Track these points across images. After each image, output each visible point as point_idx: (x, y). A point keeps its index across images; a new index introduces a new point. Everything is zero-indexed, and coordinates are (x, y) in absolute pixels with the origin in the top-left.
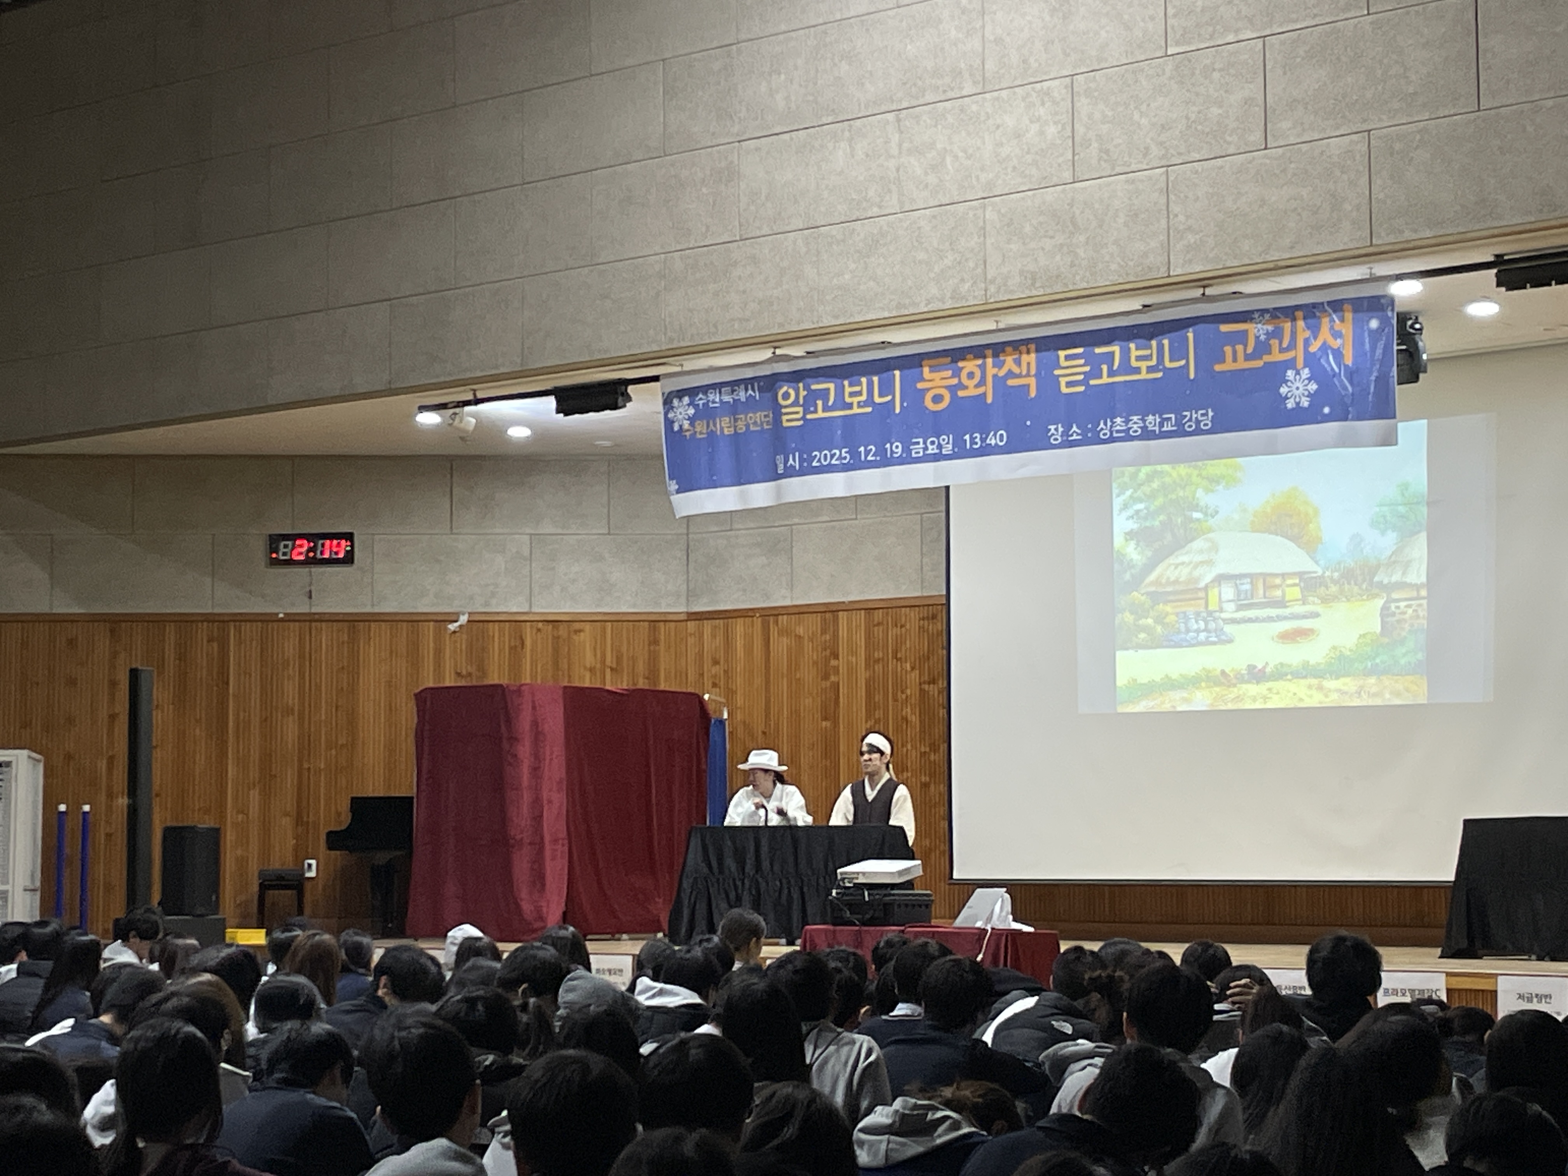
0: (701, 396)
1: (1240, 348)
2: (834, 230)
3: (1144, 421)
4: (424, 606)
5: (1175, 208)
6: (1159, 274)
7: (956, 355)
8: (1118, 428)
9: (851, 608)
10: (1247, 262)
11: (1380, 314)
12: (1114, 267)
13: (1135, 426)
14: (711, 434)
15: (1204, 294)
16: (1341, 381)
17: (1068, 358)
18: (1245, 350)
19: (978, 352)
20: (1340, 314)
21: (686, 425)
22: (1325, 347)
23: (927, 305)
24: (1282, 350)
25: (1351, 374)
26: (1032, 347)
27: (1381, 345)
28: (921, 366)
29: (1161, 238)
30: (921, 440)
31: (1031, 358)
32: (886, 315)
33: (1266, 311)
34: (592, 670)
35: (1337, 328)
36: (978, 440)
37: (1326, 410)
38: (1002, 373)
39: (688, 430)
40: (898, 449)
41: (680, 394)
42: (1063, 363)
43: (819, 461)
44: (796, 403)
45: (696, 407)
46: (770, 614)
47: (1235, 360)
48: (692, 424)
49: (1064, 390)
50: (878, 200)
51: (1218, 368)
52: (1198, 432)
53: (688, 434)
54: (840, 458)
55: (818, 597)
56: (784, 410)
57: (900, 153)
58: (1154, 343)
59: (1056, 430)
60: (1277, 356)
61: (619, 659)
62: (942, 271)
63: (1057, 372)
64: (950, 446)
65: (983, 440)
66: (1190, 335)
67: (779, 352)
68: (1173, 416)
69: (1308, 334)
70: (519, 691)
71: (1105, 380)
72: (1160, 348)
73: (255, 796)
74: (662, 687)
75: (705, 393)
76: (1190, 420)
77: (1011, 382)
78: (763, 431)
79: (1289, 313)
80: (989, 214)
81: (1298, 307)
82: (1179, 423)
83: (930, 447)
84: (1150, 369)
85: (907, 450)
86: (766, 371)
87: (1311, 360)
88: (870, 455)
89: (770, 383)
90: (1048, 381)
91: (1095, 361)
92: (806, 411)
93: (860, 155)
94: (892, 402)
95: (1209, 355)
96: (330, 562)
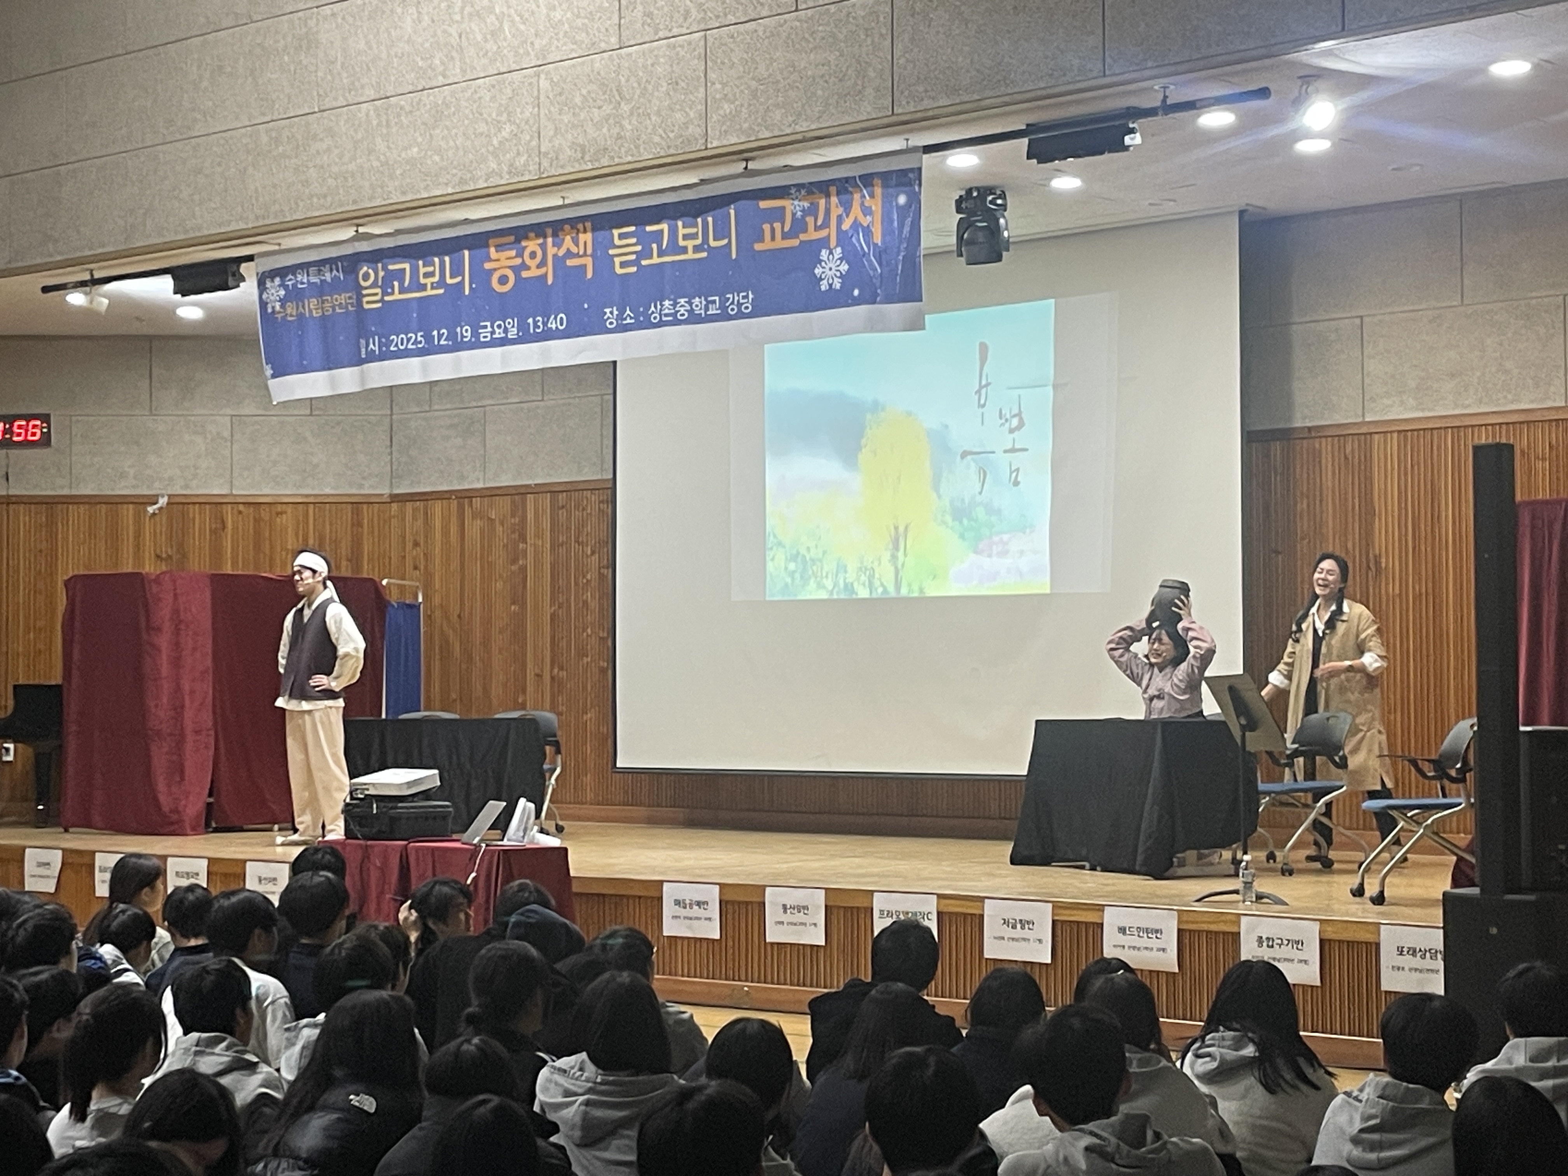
0: (290, 277)
1: (777, 226)
2: (403, 101)
3: (691, 304)
4: (123, 489)
5: (712, 75)
6: (696, 148)
7: (519, 234)
8: (667, 311)
9: (538, 490)
10: (777, 133)
11: (907, 189)
13: (682, 309)
14: (301, 316)
15: (746, 168)
16: (870, 261)
17: (622, 236)
18: (783, 227)
19: (539, 230)
20: (869, 189)
21: (277, 305)
22: (856, 225)
23: (486, 181)
24: (817, 228)
25: (880, 253)
26: (588, 225)
27: (909, 221)
28: (487, 246)
29: (699, 107)
30: (488, 324)
31: (586, 238)
32: (450, 191)
33: (799, 187)
35: (866, 204)
36: (540, 324)
37: (856, 292)
38: (561, 253)
39: (279, 312)
40: (466, 332)
41: (273, 274)
42: (617, 242)
43: (396, 345)
44: (374, 285)
45: (286, 288)
46: (465, 496)
47: (773, 238)
48: (283, 306)
49: (619, 271)
50: (441, 69)
51: (758, 247)
52: (740, 315)
53: (279, 316)
54: (416, 342)
55: (506, 481)
56: (365, 292)
57: (462, 18)
58: (699, 220)
59: (611, 313)
60: (813, 235)
62: (500, 143)
63: (611, 252)
64: (515, 330)
65: (545, 324)
66: (732, 212)
67: (361, 230)
68: (717, 298)
69: (841, 210)
71: (656, 260)
72: (705, 225)
75: (294, 274)
76: (733, 303)
77: (569, 263)
78: (347, 313)
79: (822, 188)
80: (544, 84)
81: (832, 182)
82: (723, 308)
83: (497, 331)
84: (697, 249)
85: (475, 334)
86: (348, 250)
87: (843, 239)
88: (443, 339)
89: (352, 263)
90: (603, 261)
91: (645, 240)
92: (385, 293)
93: (426, 19)
94: (462, 283)
95: (750, 234)
96: (27, 444)
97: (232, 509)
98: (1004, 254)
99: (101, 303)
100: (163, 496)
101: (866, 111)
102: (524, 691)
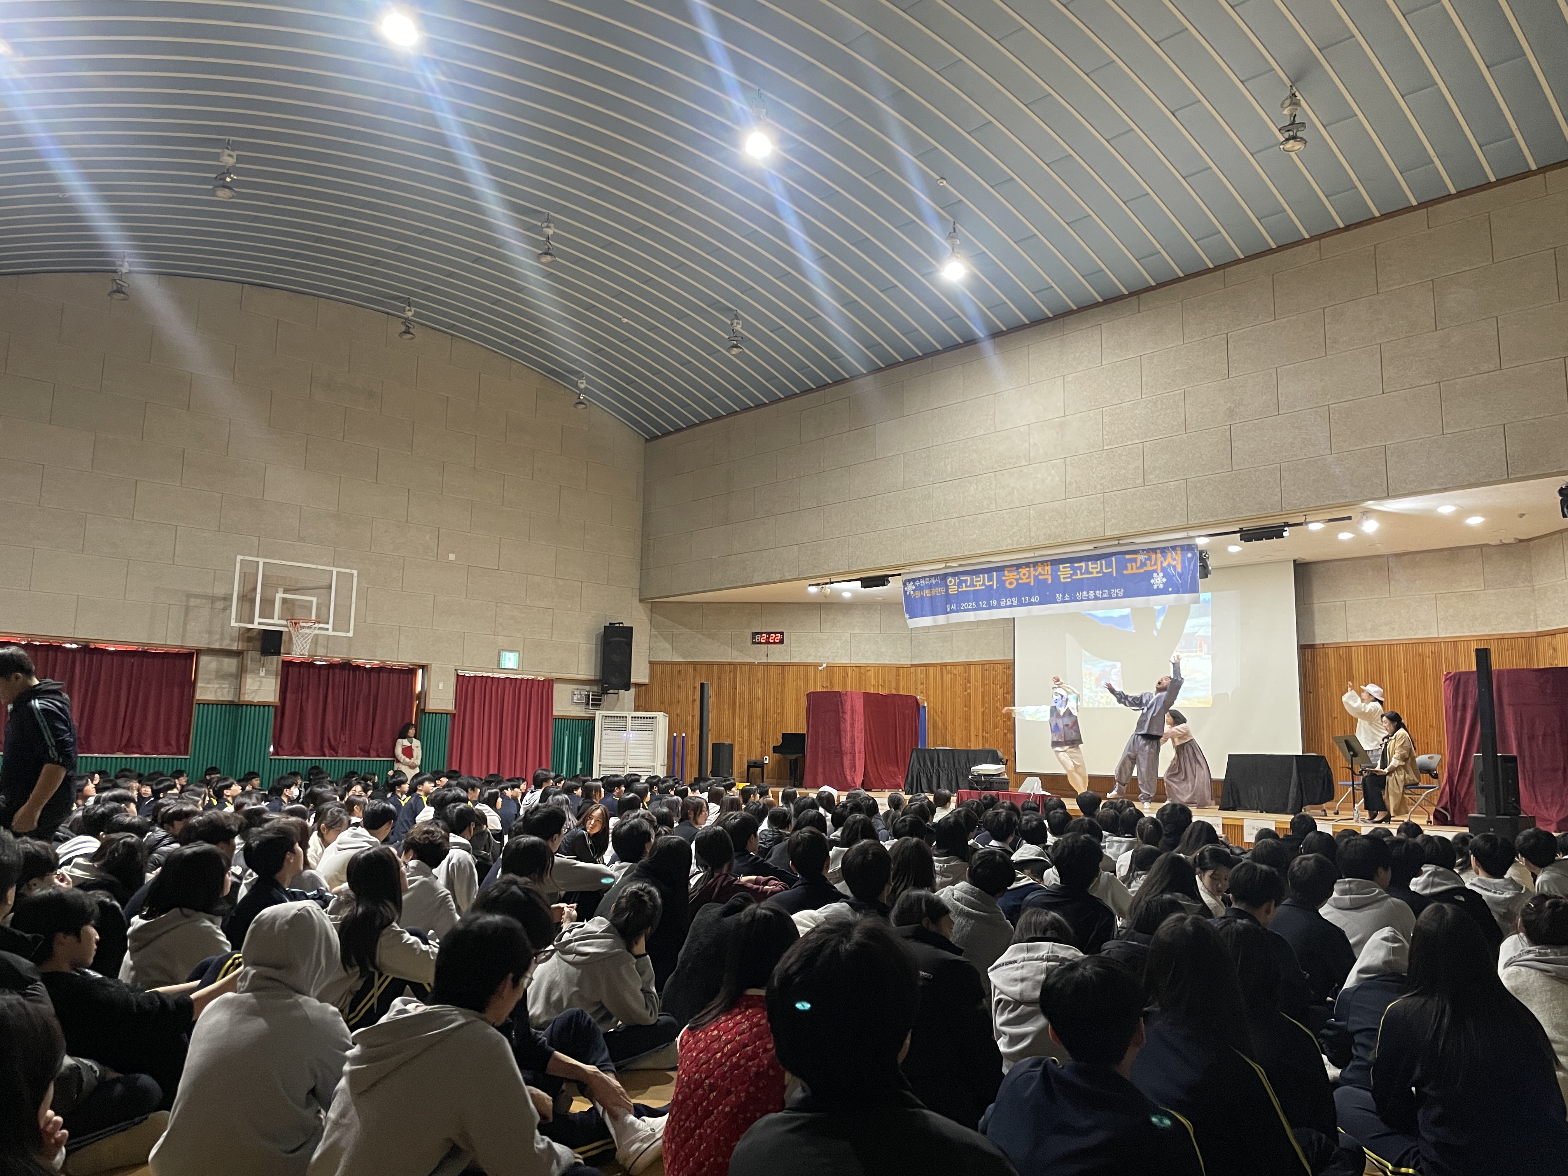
0: (917, 581)
1: (1134, 564)
2: (970, 518)
3: (1095, 593)
4: (810, 660)
5: (1107, 509)
6: (1100, 535)
7: (1018, 566)
8: (1084, 595)
9: (976, 664)
10: (1135, 530)
12: (1082, 532)
13: (1091, 595)
14: (922, 596)
15: (1120, 543)
16: (1176, 578)
17: (1063, 568)
18: (1136, 565)
19: (1027, 565)
20: (1175, 551)
21: (912, 593)
22: (1169, 565)
23: (1007, 547)
24: (1151, 566)
25: (1180, 575)
26: (1049, 563)
27: (1193, 563)
28: (1004, 571)
29: (1102, 521)
30: (1004, 599)
31: (1048, 568)
32: (989, 550)
33: (1144, 550)
34: (874, 686)
35: (1174, 557)
36: (1027, 600)
37: (1170, 589)
38: (1037, 574)
39: (912, 595)
40: (995, 603)
41: (909, 581)
42: (1062, 570)
43: (964, 607)
44: (954, 585)
45: (916, 585)
46: (943, 666)
47: (1132, 569)
48: (914, 592)
49: (1062, 580)
50: (987, 506)
51: (1125, 572)
52: (1117, 597)
54: (972, 606)
55: (962, 659)
56: (950, 587)
57: (996, 488)
58: (1099, 562)
59: (1059, 596)
60: (1149, 568)
61: (884, 682)
62: (1013, 533)
63: (1059, 573)
64: (1016, 602)
65: (1029, 600)
66: (1114, 559)
67: (948, 565)
68: (1107, 591)
69: (1162, 559)
70: (846, 694)
71: (1079, 576)
72: (1101, 564)
73: (746, 731)
74: (901, 693)
75: (919, 581)
76: (1114, 593)
77: (1041, 577)
78: (941, 595)
79: (1154, 550)
80: (1032, 512)
81: (1158, 549)
82: (1110, 594)
83: (1008, 602)
84: (1097, 573)
85: (999, 603)
86: (943, 572)
87: (1164, 570)
88: (983, 604)
89: (944, 577)
90: (1055, 577)
91: (1075, 570)
92: (959, 588)
93: (980, 489)
94: (992, 585)
95: (1121, 567)
96: (775, 643)
97: (851, 669)
98: (1207, 575)
99: (823, 591)
101: (1176, 523)
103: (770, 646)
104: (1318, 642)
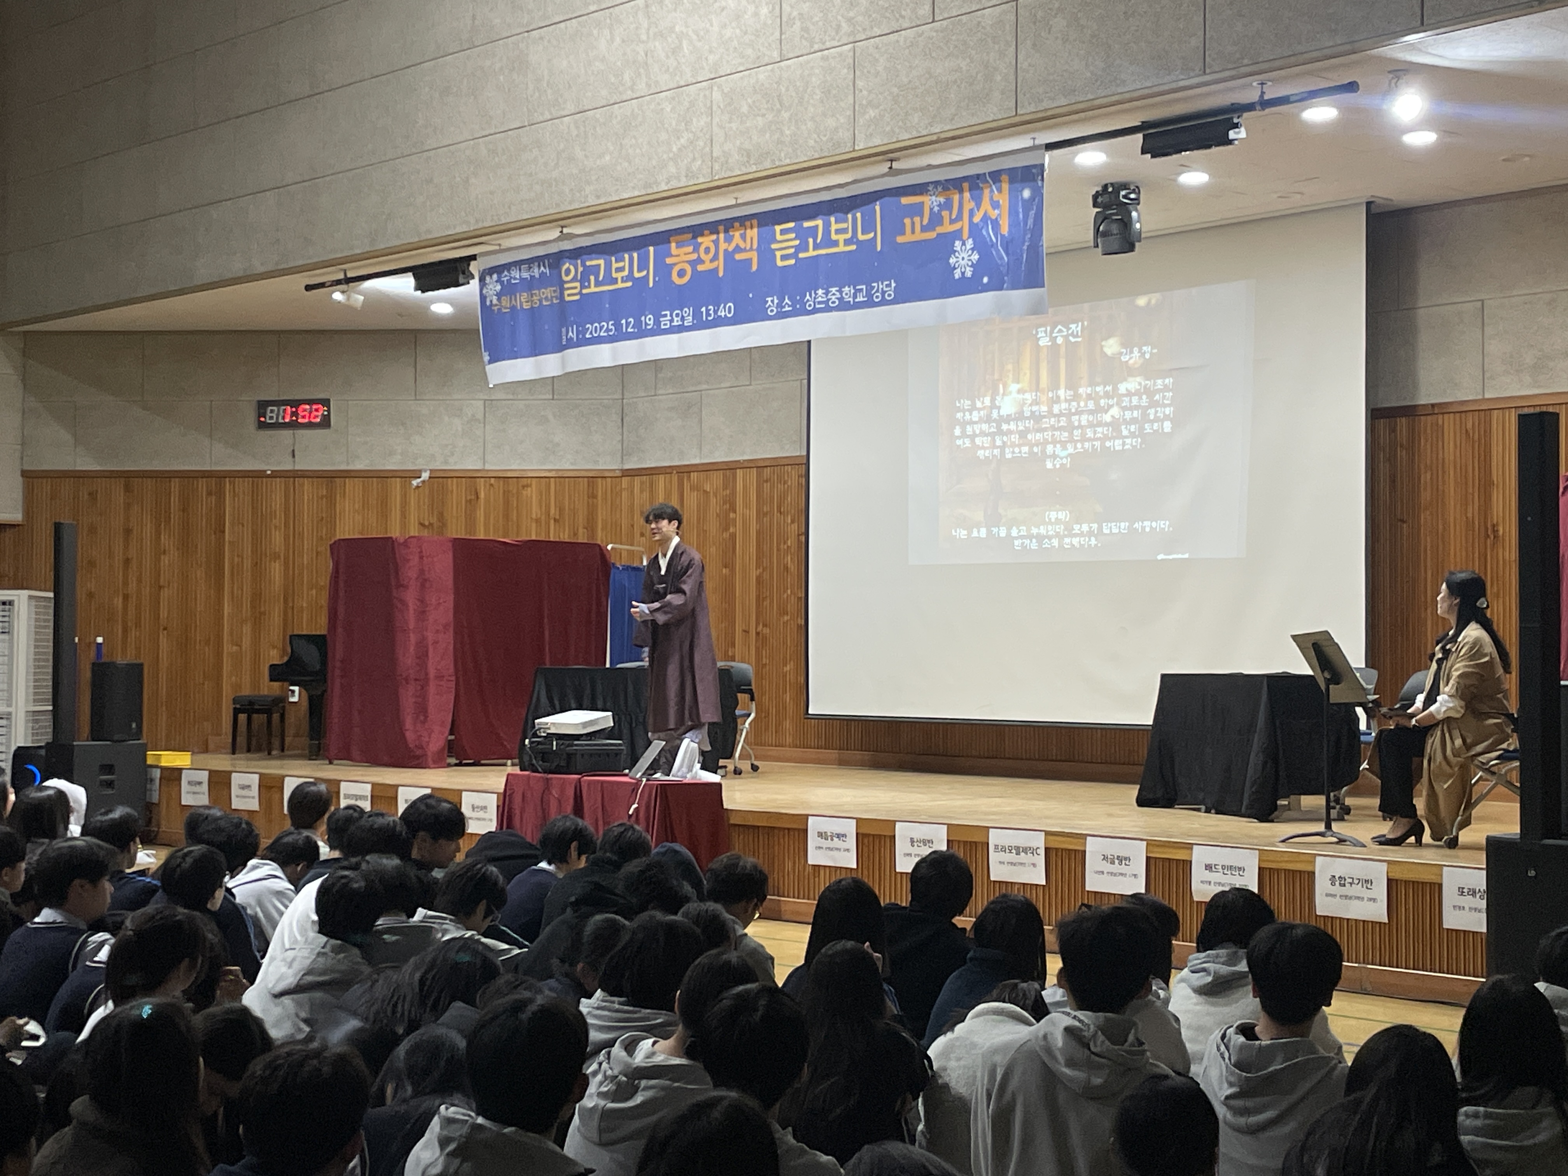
0: (506, 273)
1: (917, 220)
2: (598, 114)
3: (840, 292)
4: (391, 464)
5: (860, 84)
6: (844, 151)
7: (696, 231)
8: (820, 299)
9: (746, 466)
10: (915, 134)
11: (1032, 184)
12: (811, 143)
13: (833, 297)
14: (513, 308)
15: (891, 168)
16: (998, 251)
17: (783, 232)
18: (922, 221)
19: (712, 228)
20: (998, 185)
21: (495, 299)
22: (986, 218)
23: (667, 183)
24: (952, 222)
25: (1007, 244)
26: (755, 222)
27: (1032, 213)
28: (669, 242)
29: (848, 113)
30: (668, 313)
31: (753, 233)
32: (637, 193)
33: (936, 183)
35: (995, 199)
36: (711, 312)
37: (985, 280)
38: (730, 249)
39: (496, 305)
40: (650, 321)
41: (491, 271)
42: (779, 237)
43: (591, 333)
44: (574, 279)
45: (502, 283)
46: (684, 471)
47: (913, 232)
48: (499, 299)
49: (780, 263)
50: (629, 84)
51: (900, 239)
52: (883, 302)
53: (496, 308)
54: (608, 330)
55: (720, 457)
56: (566, 286)
57: (648, 38)
58: (850, 216)
59: (772, 301)
60: (947, 228)
62: (680, 150)
63: (774, 246)
64: (691, 318)
65: (715, 312)
66: (878, 208)
67: (565, 231)
68: (864, 287)
69: (972, 204)
70: (406, 544)
71: (811, 253)
72: (855, 220)
75: (509, 271)
76: (877, 291)
77: (738, 257)
78: (552, 305)
79: (956, 184)
80: (717, 95)
81: (965, 179)
82: (869, 295)
83: (676, 319)
84: (847, 242)
85: (657, 322)
86: (553, 249)
87: (975, 232)
88: (631, 326)
89: (555, 260)
90: (767, 255)
91: (803, 235)
92: (583, 287)
93: (618, 40)
94: (647, 277)
95: (893, 228)
96: (310, 425)
97: (485, 482)
98: (1137, 244)
99: (357, 300)
100: (425, 471)
101: (994, 112)
102: (733, 645)
103: (300, 432)
104: (1423, 400)
